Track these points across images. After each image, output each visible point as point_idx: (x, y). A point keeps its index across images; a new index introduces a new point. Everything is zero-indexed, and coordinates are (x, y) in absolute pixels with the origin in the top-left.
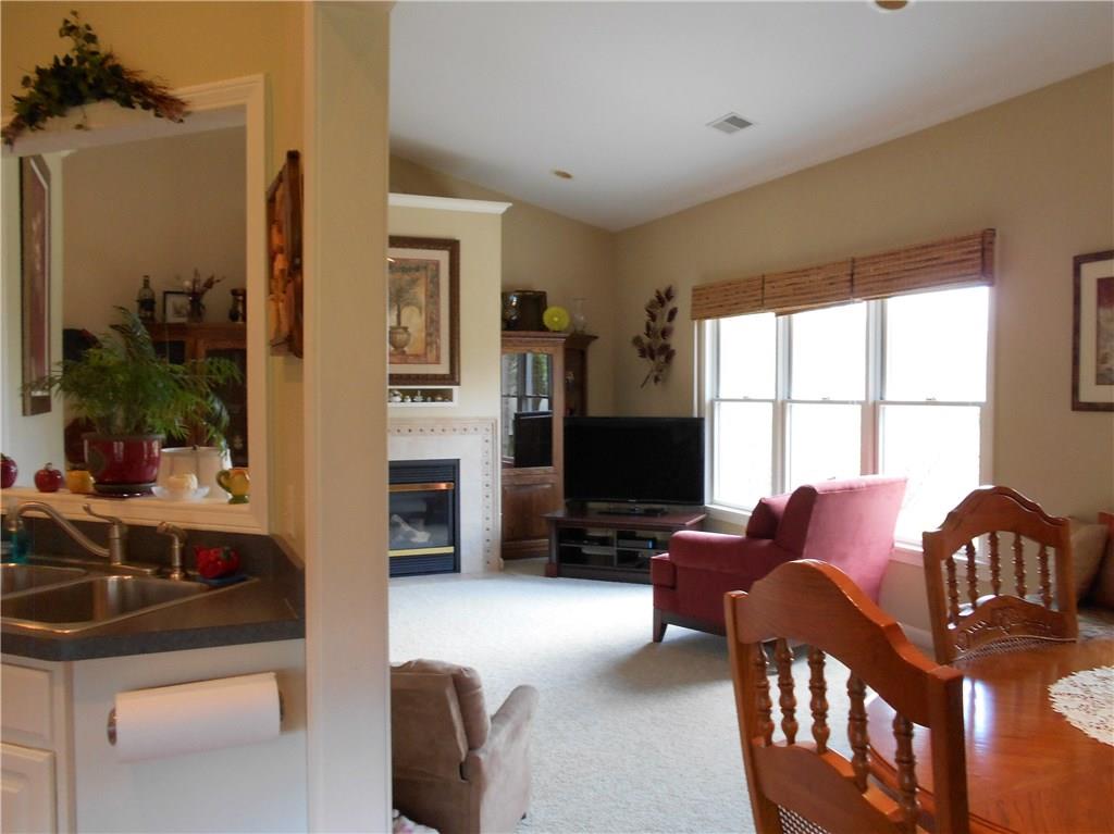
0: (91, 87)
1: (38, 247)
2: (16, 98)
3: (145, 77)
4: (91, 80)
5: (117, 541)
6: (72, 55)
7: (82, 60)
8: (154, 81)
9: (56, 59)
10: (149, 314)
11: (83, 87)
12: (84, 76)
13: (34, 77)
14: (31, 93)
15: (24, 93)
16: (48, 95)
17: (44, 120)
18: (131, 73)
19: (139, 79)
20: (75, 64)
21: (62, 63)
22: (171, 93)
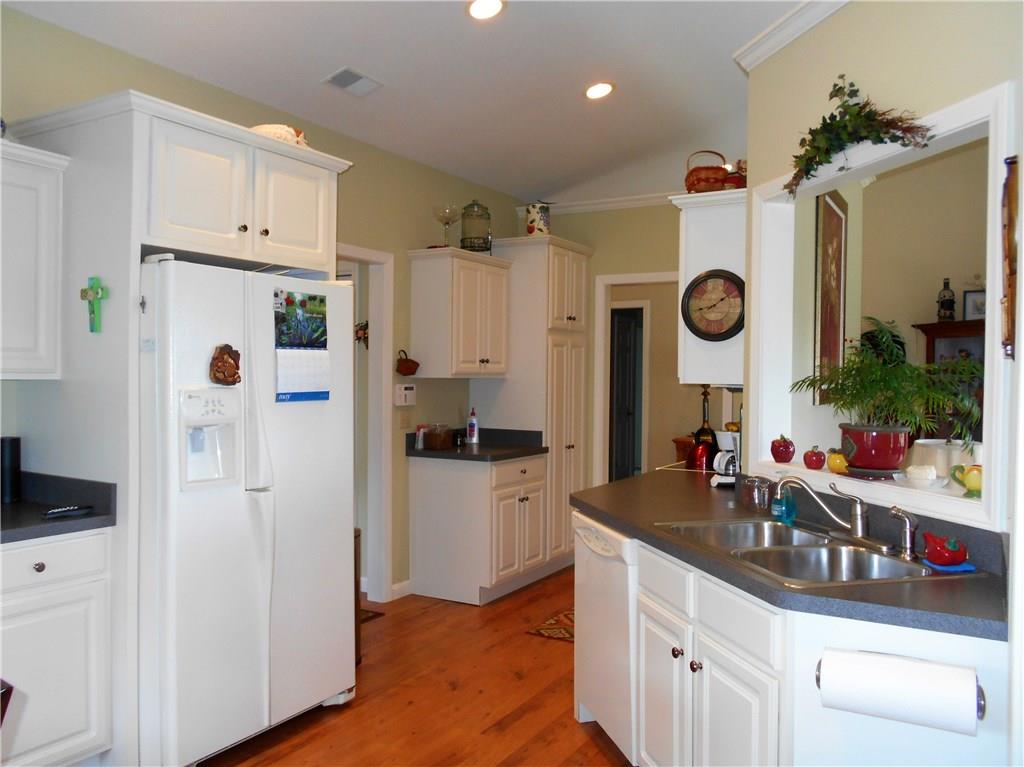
0: (850, 134)
1: (833, 267)
2: (796, 157)
3: (895, 114)
4: (850, 129)
5: (859, 517)
6: (836, 113)
7: (843, 115)
8: (903, 116)
9: (824, 118)
10: (948, 313)
11: (844, 136)
12: (845, 127)
13: (809, 137)
14: (807, 150)
15: (801, 151)
16: (818, 149)
17: (816, 170)
18: (884, 114)
19: (890, 117)
20: (838, 119)
21: (828, 121)
22: (917, 123)
